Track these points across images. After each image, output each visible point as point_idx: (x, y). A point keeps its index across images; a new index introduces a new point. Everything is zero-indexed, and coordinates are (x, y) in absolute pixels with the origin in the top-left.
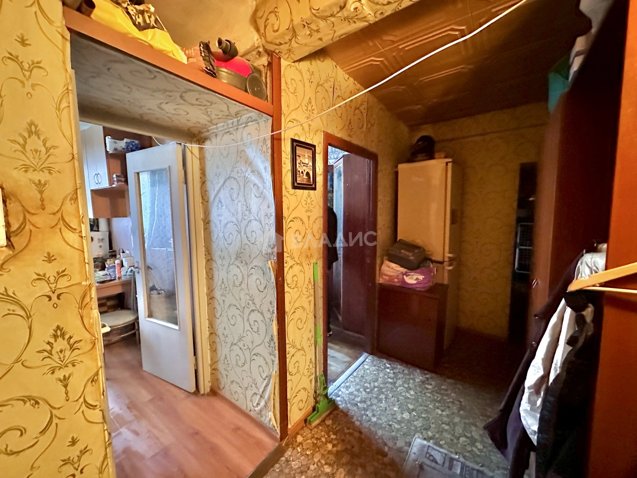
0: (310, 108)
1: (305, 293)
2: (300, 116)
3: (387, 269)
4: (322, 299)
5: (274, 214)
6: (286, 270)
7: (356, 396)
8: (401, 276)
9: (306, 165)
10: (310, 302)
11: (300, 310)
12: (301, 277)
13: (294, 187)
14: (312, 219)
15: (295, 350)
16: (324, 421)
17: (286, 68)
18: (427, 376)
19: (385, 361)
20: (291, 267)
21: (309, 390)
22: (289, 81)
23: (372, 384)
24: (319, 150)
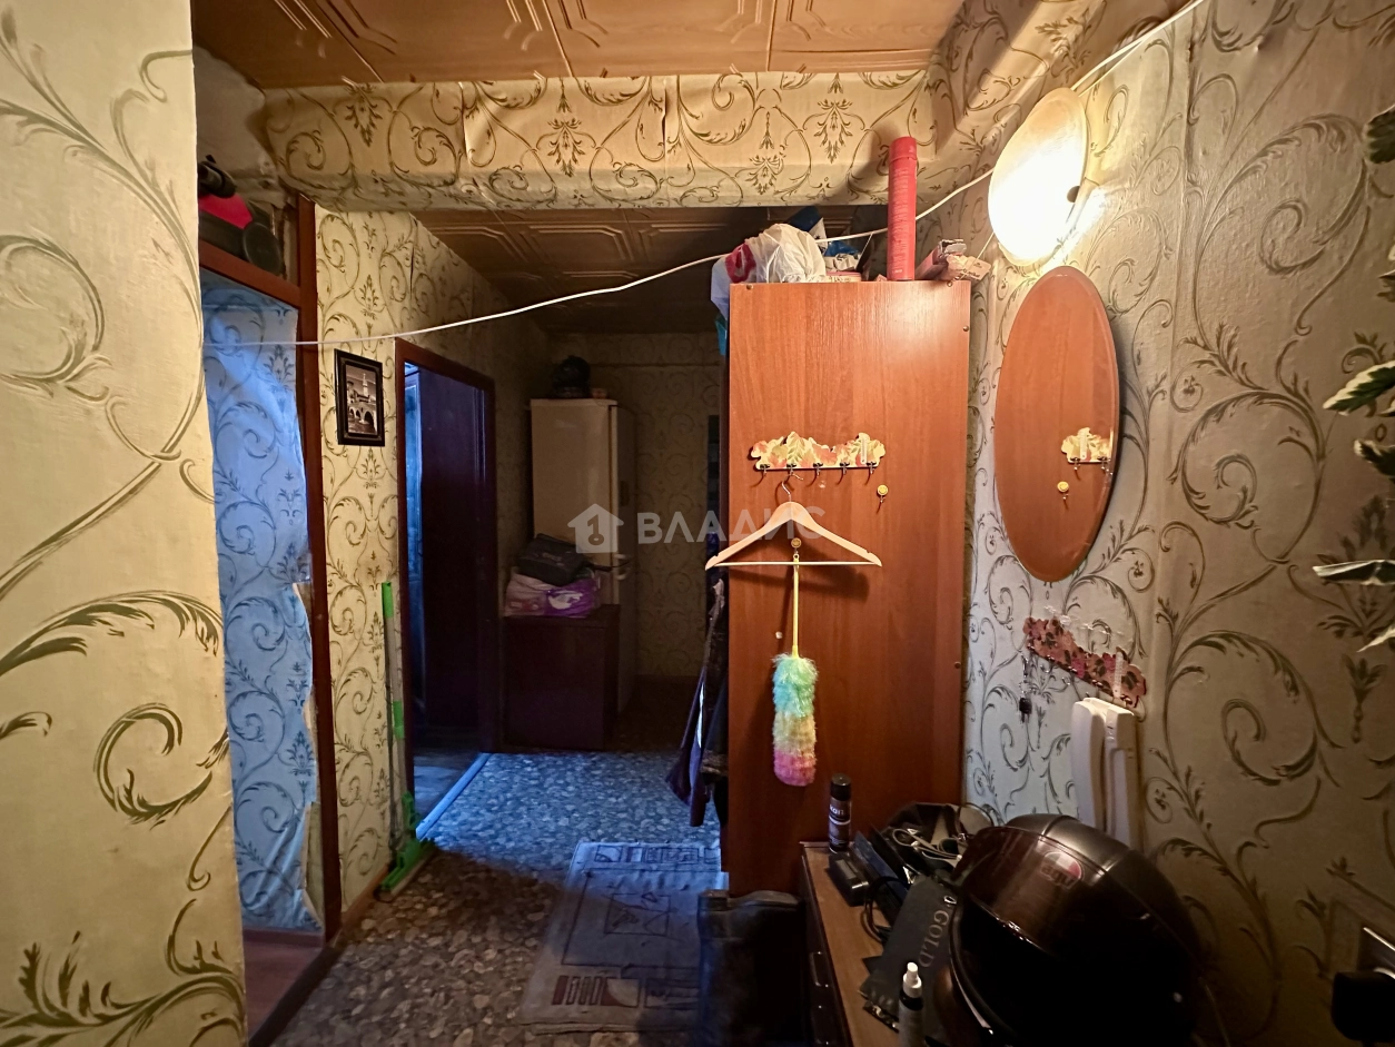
0: (369, 294)
1: (367, 641)
2: (352, 307)
3: (519, 587)
4: (400, 651)
5: (303, 493)
6: (330, 599)
7: (473, 824)
8: (543, 599)
9: (364, 399)
10: (377, 659)
11: (360, 675)
12: (358, 610)
13: (342, 441)
14: (378, 500)
15: (350, 755)
16: (414, 880)
17: (323, 222)
18: (594, 759)
19: (521, 756)
20: (340, 593)
21: (380, 833)
22: (329, 245)
23: (502, 798)
24: (388, 371)
